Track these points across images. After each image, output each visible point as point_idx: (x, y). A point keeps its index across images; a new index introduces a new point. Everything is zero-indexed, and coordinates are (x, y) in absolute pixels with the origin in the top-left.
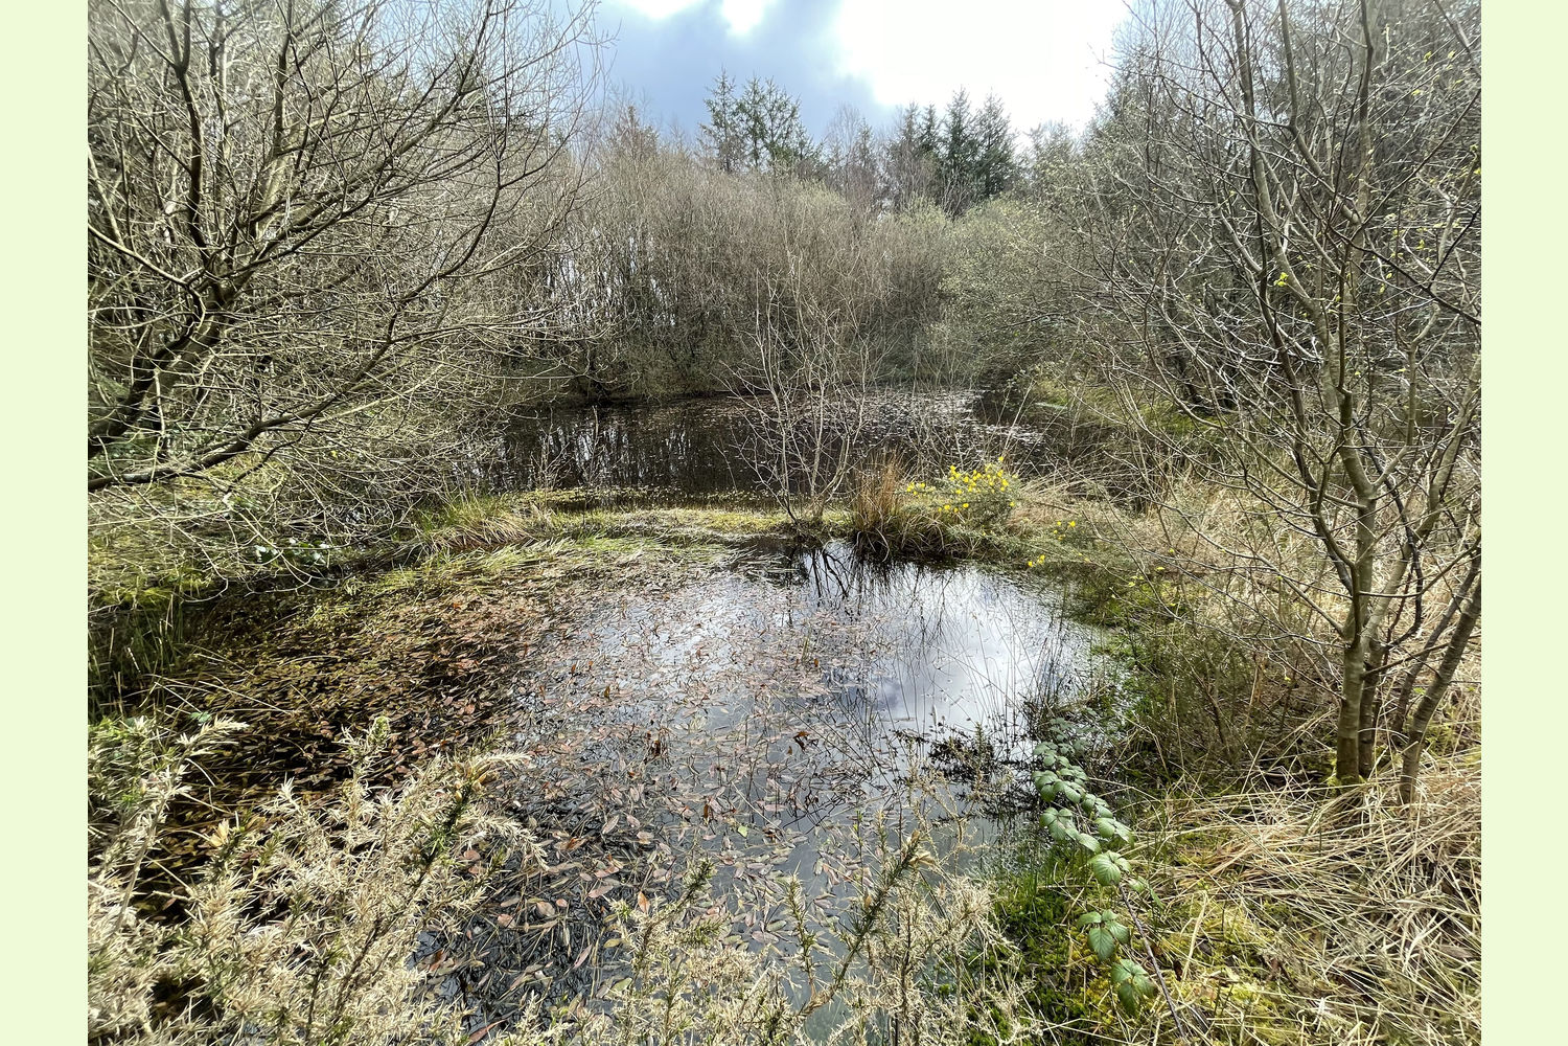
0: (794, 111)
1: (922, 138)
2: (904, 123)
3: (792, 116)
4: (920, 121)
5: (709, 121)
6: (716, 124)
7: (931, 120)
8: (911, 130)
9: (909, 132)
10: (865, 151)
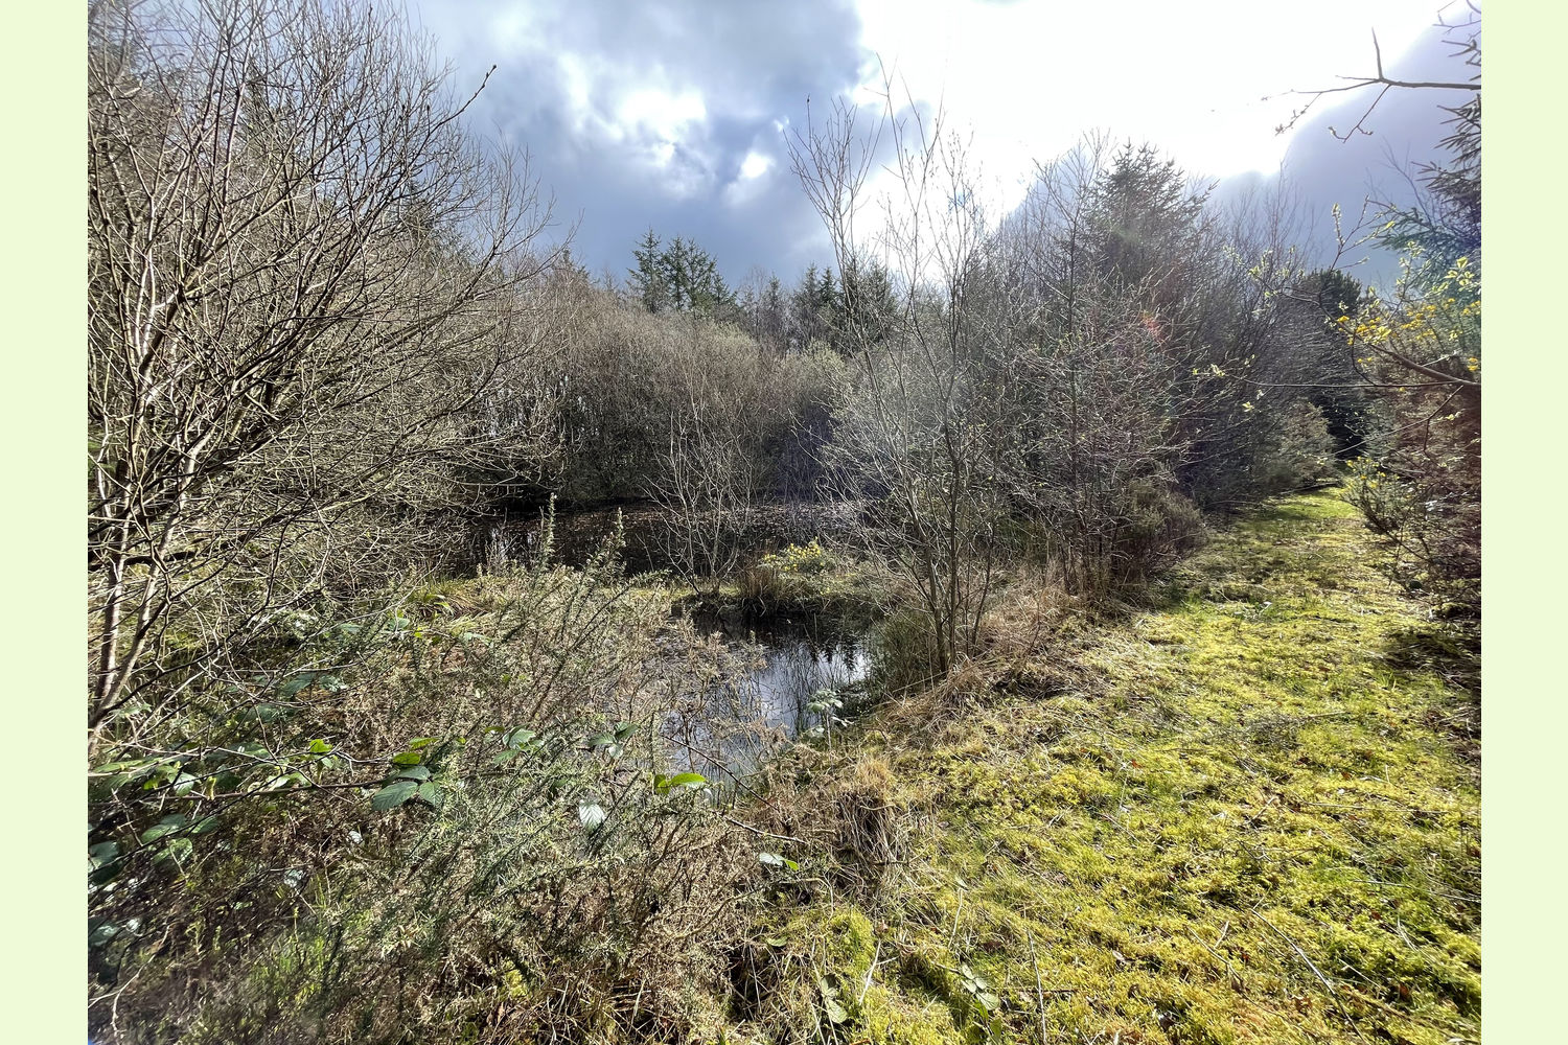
0: (712, 265)
1: (822, 291)
2: (806, 280)
3: (710, 270)
4: (820, 278)
5: (636, 266)
6: (643, 270)
7: (828, 278)
8: (812, 285)
9: (811, 286)
10: (774, 298)
